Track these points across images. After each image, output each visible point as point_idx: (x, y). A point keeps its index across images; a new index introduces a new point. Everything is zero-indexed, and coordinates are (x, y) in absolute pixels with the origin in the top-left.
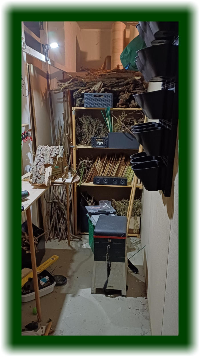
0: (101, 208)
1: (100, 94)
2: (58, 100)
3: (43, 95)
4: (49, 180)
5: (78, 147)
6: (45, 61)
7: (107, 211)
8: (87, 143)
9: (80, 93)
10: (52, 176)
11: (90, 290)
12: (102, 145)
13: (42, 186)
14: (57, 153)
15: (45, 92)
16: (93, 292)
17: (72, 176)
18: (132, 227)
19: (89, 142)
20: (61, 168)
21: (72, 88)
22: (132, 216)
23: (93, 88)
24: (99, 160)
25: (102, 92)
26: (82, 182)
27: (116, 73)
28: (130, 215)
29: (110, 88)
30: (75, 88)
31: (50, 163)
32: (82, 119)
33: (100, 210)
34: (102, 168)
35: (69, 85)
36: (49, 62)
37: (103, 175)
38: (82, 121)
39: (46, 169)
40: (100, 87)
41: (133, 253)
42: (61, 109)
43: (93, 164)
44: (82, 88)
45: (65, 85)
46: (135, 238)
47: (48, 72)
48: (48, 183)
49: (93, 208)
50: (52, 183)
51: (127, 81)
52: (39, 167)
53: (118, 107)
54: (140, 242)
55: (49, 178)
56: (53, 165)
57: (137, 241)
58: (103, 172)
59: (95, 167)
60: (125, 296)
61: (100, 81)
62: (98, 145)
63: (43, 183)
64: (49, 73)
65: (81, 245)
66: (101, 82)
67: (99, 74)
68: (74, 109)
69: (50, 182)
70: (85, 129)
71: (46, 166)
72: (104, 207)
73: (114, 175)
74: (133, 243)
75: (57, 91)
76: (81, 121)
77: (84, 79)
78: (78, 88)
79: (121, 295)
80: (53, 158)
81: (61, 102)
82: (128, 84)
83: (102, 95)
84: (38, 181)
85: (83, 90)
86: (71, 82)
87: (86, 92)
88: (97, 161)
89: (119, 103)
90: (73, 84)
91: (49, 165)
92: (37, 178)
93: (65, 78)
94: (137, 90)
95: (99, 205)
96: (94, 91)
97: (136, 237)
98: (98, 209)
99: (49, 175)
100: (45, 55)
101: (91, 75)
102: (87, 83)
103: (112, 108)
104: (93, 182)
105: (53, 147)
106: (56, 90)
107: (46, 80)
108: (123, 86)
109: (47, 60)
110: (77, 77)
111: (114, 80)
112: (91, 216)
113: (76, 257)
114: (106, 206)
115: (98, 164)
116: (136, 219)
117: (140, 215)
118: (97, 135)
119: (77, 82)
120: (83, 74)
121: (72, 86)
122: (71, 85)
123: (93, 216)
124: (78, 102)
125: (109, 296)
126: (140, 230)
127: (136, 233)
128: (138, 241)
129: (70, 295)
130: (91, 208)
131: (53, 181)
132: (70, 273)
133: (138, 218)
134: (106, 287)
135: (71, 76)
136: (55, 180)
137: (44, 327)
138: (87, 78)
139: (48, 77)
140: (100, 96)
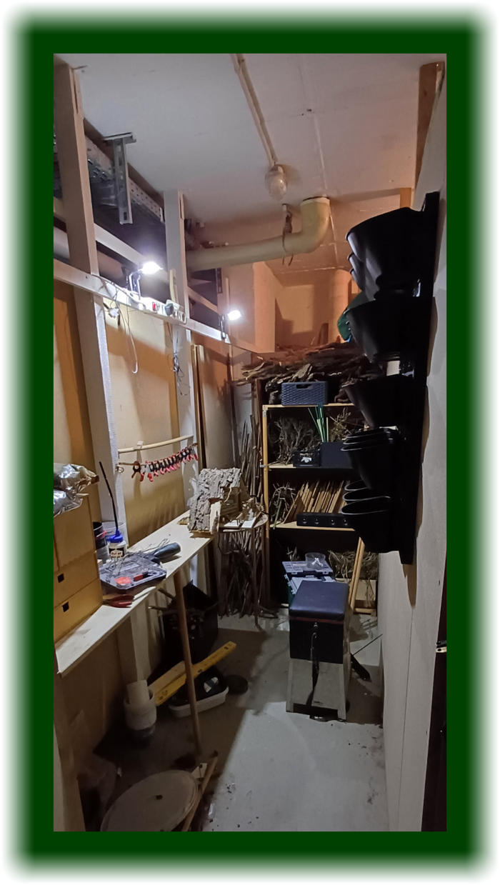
0: (309, 566)
1: (307, 383)
2: (245, 396)
3: (220, 389)
4: (216, 524)
5: (271, 467)
6: (220, 339)
7: (317, 571)
8: (286, 460)
9: (276, 383)
10: (221, 518)
11: (284, 704)
12: (310, 463)
13: (205, 534)
14: (230, 480)
15: (223, 384)
16: (289, 709)
17: (254, 517)
18: (361, 597)
19: (289, 458)
20: (237, 504)
21: (263, 376)
22: (361, 578)
23: (296, 375)
24: (307, 486)
25: (310, 380)
26: (278, 522)
27: (333, 349)
28: (357, 579)
29: (323, 373)
30: (268, 376)
31: (219, 496)
32: (279, 423)
33: (307, 569)
34: (312, 499)
35: (260, 371)
36: (227, 341)
37: (312, 511)
38: (278, 425)
39: (212, 505)
40: (307, 373)
41: (362, 643)
42: (247, 409)
43: (296, 493)
44: (279, 376)
45: (252, 373)
46: (369, 617)
47: (228, 355)
48: (214, 529)
49: (296, 565)
50: (220, 528)
51: (352, 360)
52: (200, 503)
53: (337, 402)
54: (376, 624)
55: (216, 521)
56: (223, 500)
57: (371, 621)
58: (313, 505)
59: (300, 497)
60: (344, 721)
61: (307, 363)
62: (304, 462)
63: (207, 529)
64: (231, 356)
65: (276, 626)
66: (308, 365)
67: (307, 352)
68: (265, 408)
69: (218, 527)
70: (283, 438)
71: (212, 501)
72: (313, 563)
73: (331, 511)
74: (364, 624)
75: (242, 383)
76: (278, 427)
77: (282, 361)
78: (273, 375)
79: (336, 718)
80: (224, 488)
81: (248, 399)
82: (354, 364)
83: (310, 385)
84: (198, 526)
85: (280, 378)
86: (262, 368)
87: (285, 381)
88: (303, 488)
89: (339, 396)
90: (264, 371)
91: (217, 500)
92: (197, 521)
93: (254, 362)
94: (369, 373)
95: (304, 560)
96: (298, 379)
97: (369, 614)
98: (303, 567)
99: (215, 516)
100: (221, 330)
101: (293, 354)
102: (287, 367)
103: (327, 404)
104: (295, 523)
105: (225, 471)
106: (240, 381)
107: (225, 367)
108: (344, 369)
109: (223, 338)
110: (271, 359)
111: (330, 361)
112: (290, 579)
113: (266, 646)
114: (317, 562)
115: (305, 493)
116: (369, 584)
117: (376, 577)
118: (302, 446)
119: (271, 367)
120: (282, 354)
121: (263, 374)
122: (262, 372)
123: (293, 578)
124: (272, 397)
125: (316, 718)
126: (376, 602)
127: (368, 608)
128: (372, 623)
129: (251, 711)
130: (291, 566)
131: (222, 526)
132: (254, 673)
133: (373, 582)
134: (311, 703)
135: (262, 358)
136: (226, 523)
137: (205, 765)
138: (287, 360)
139: (228, 362)
140: (307, 386)
